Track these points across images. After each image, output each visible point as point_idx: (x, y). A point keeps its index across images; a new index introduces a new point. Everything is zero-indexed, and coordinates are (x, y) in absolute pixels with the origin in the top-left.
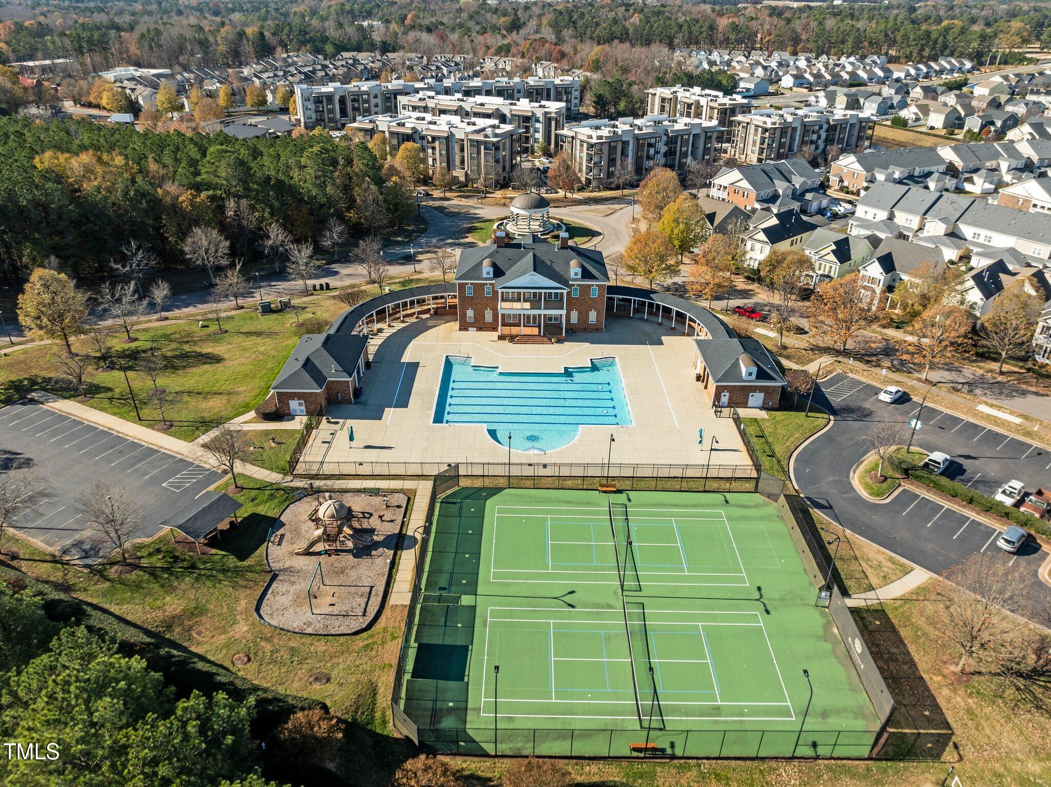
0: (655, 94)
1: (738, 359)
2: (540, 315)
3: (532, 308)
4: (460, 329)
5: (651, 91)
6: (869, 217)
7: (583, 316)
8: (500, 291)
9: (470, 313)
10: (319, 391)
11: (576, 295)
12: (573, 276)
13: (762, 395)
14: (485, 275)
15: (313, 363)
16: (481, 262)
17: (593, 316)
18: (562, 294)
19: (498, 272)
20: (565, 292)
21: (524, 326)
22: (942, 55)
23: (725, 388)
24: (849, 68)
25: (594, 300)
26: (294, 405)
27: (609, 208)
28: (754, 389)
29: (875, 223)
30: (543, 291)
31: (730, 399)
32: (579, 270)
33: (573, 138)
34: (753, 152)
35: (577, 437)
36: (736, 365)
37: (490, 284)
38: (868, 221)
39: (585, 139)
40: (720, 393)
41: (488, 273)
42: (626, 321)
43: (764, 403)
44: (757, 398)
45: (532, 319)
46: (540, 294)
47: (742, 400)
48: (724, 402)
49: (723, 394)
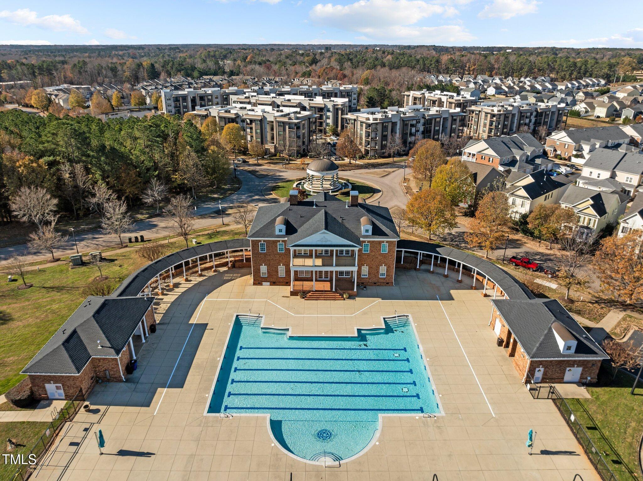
0: (409, 95)
1: (550, 329)
2: (332, 272)
3: (324, 265)
4: (254, 284)
5: (406, 93)
6: (595, 176)
7: (374, 271)
8: (292, 249)
9: (264, 269)
10: (77, 375)
11: (367, 250)
12: (363, 233)
13: (580, 369)
14: (277, 233)
15: (79, 337)
16: (274, 220)
17: (383, 269)
18: (353, 251)
19: (291, 230)
20: (356, 249)
21: (316, 280)
22: (585, 76)
23: (541, 363)
24: (528, 83)
25: (384, 256)
26: (50, 387)
27: (384, 171)
28: (572, 364)
29: (601, 181)
30: (335, 249)
31: (545, 374)
32: (370, 228)
33: (355, 120)
34: (484, 131)
35: (378, 434)
36: (550, 336)
37: (283, 241)
38: (593, 179)
39: (364, 120)
40: (535, 369)
41: (280, 231)
42: (413, 273)
43: (581, 378)
44: (574, 373)
45: (323, 273)
46: (332, 251)
47: (558, 375)
48: (538, 378)
49: (537, 369)
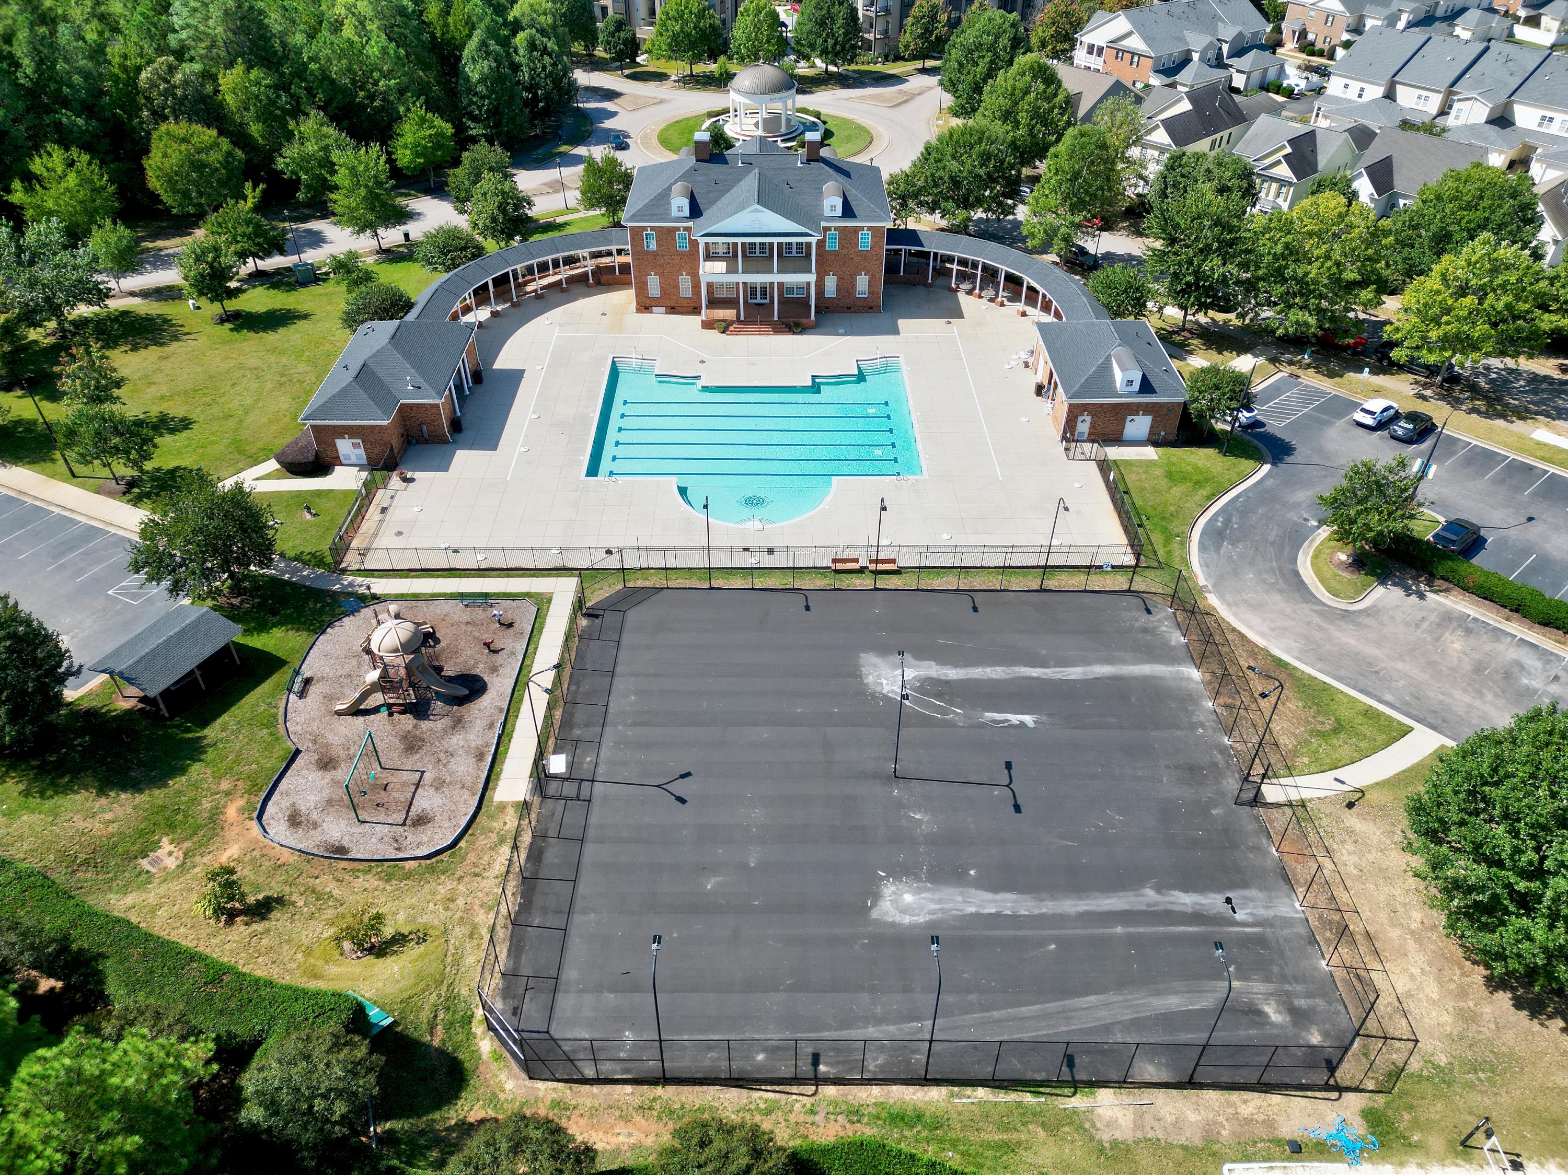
1: (1109, 356)
2: (772, 284)
4: (639, 310)
6: (1352, 94)
7: (847, 285)
8: (702, 241)
9: (654, 284)
11: (832, 245)
12: (827, 212)
13: (1149, 419)
14: (675, 213)
15: (373, 373)
16: (669, 189)
17: (862, 283)
18: (809, 245)
19: (697, 208)
20: (813, 240)
21: (747, 303)
23: (1085, 408)
25: (864, 255)
26: (344, 446)
27: (901, 92)
28: (1135, 409)
29: (1362, 105)
30: (776, 240)
31: (1093, 426)
32: (838, 202)
35: (828, 499)
36: (1105, 368)
37: (686, 229)
38: (1349, 101)
40: (1076, 417)
41: (680, 209)
42: (921, 290)
43: (1151, 433)
44: (1139, 425)
45: (758, 290)
46: (771, 244)
47: (1113, 428)
48: (1082, 434)
49: (1081, 418)
